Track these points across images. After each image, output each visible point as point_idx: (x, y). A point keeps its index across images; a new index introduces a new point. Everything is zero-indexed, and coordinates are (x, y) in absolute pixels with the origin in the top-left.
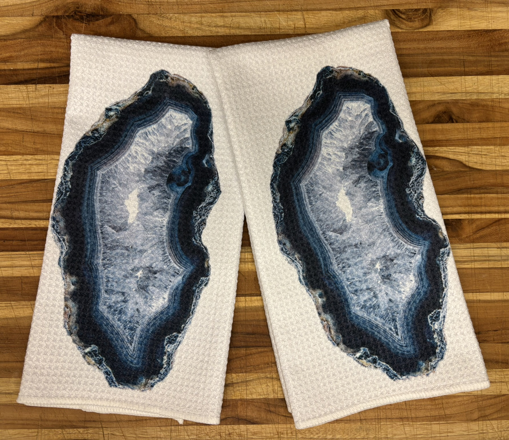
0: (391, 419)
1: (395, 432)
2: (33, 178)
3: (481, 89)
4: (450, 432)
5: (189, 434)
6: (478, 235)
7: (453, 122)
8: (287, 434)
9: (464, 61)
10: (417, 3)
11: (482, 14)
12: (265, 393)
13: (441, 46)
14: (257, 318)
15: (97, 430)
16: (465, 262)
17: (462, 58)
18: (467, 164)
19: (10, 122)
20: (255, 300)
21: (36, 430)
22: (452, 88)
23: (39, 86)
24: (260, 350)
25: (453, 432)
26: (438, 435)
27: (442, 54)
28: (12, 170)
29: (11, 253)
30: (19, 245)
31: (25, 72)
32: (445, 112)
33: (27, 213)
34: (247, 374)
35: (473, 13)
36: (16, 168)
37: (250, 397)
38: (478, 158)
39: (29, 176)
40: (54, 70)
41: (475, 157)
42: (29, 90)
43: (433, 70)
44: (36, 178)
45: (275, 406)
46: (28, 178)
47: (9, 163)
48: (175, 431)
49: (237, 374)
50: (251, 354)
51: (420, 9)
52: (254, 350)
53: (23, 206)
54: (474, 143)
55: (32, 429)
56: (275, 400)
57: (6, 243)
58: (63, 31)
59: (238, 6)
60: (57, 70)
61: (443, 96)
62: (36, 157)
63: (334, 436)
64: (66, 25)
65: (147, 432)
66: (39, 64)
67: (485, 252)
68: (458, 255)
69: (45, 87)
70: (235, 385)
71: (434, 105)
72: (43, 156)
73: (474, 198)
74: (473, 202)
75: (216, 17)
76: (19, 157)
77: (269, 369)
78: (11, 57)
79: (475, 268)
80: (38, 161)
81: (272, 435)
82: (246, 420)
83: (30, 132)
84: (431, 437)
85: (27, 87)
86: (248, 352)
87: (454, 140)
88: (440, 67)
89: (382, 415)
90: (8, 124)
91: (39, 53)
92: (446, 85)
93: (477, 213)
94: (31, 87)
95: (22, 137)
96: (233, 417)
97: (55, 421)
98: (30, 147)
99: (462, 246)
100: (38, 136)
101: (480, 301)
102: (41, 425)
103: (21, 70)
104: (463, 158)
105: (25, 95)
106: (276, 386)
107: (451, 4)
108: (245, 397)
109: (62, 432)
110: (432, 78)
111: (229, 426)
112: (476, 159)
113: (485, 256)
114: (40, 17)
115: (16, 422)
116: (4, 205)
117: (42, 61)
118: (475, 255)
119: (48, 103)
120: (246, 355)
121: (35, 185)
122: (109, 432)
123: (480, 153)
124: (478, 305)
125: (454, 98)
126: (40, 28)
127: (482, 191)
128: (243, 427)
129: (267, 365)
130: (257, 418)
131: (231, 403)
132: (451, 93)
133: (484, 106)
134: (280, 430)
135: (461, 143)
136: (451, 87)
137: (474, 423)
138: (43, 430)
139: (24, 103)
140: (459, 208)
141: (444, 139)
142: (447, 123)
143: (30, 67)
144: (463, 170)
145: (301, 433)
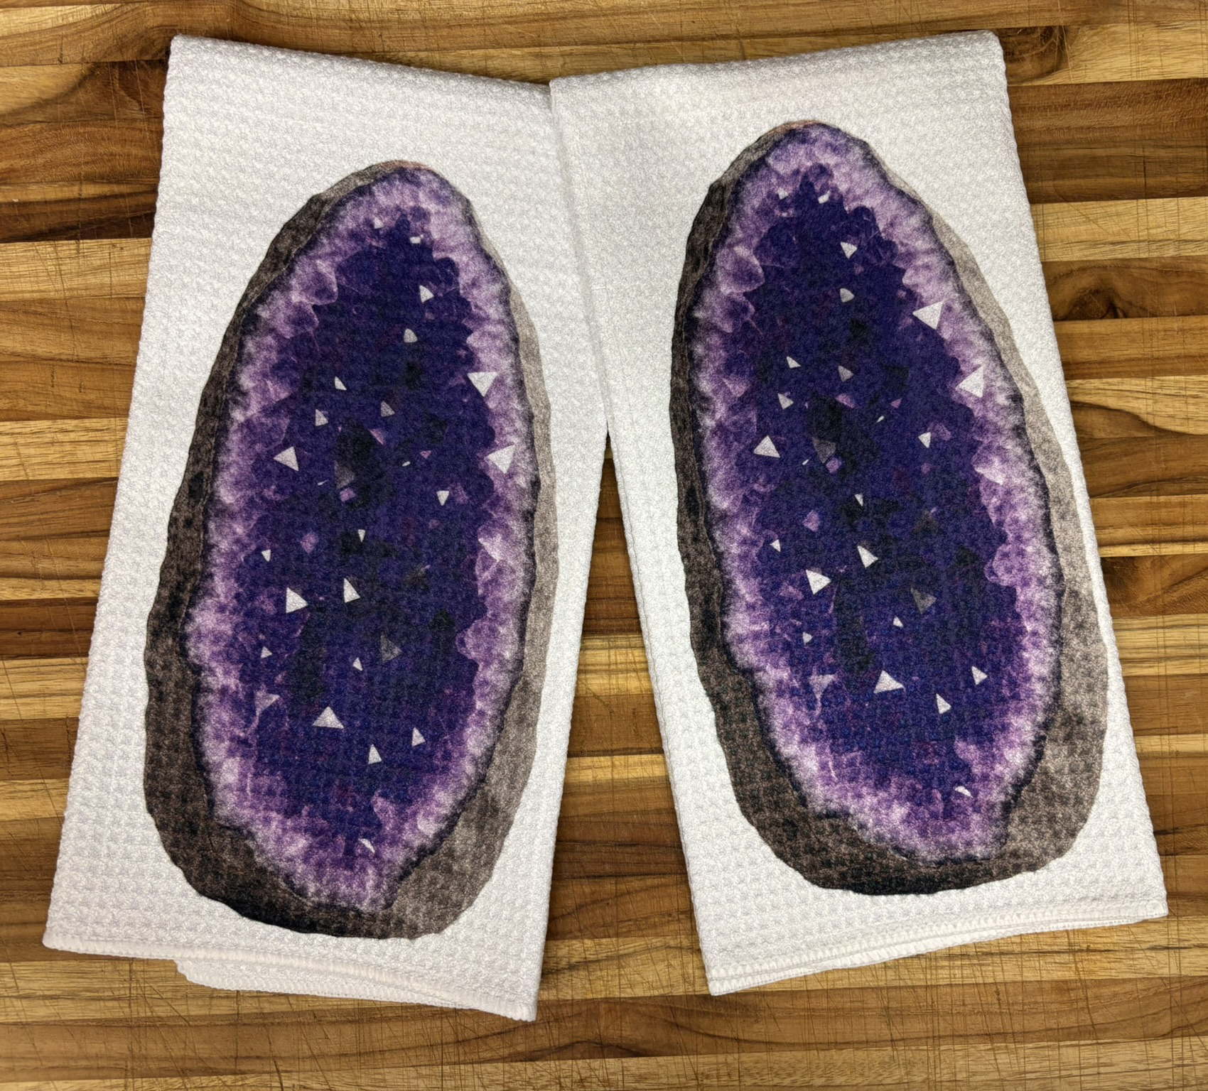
0: (964, 1037)
1: (973, 1068)
2: (81, 476)
3: (1186, 231)
4: (1105, 1065)
5: (486, 1082)
6: (1175, 596)
7: (1116, 316)
8: (718, 1077)
9: (1145, 161)
10: (1029, 12)
11: (1190, 37)
12: (665, 984)
13: (1086, 123)
14: (641, 806)
15: (267, 1077)
16: (1142, 661)
17: (1139, 152)
18: (1150, 420)
19: (19, 338)
20: (635, 764)
21: (122, 1081)
22: (1116, 229)
23: (86, 244)
24: (650, 881)
25: (1111, 1065)
26: (1076, 1072)
27: (1090, 143)
28: (29, 457)
29: (37, 661)
30: (57, 643)
31: (48, 209)
32: (1097, 291)
33: (72, 563)
34: (621, 940)
35: (1168, 36)
36: (39, 451)
37: (628, 993)
38: (1177, 404)
39: (72, 473)
40: (121, 202)
41: (1169, 401)
42: (61, 255)
43: (1067, 184)
44: (89, 475)
45: (689, 1013)
46: (70, 476)
47: (21, 440)
48: (452, 1076)
49: (597, 941)
50: (629, 893)
51: (1035, 28)
52: (636, 883)
53: (61, 547)
54: (1168, 367)
55: (110, 1078)
56: (689, 998)
57: (26, 637)
58: (139, 102)
59: (578, 29)
60: (129, 201)
61: (1092, 251)
62: (88, 423)
63: (830, 1078)
64: (146, 84)
65: (384, 1080)
66: (84, 187)
67: (1192, 635)
68: (1127, 644)
69: (100, 246)
70: (592, 967)
71: (1069, 274)
72: (105, 421)
73: (1166, 505)
74: (1163, 514)
75: (523, 57)
76: (43, 424)
77: (672, 927)
78: (12, 170)
79: (1166, 676)
80: (91, 434)
81: (683, 1080)
82: (619, 1047)
83: (68, 360)
84: (1060, 1077)
85: (55, 247)
86: (622, 887)
87: (1119, 362)
88: (1086, 177)
89: (943, 1027)
90: (13, 341)
91: (82, 160)
92: (1100, 222)
93: (1173, 541)
94: (66, 247)
95: (48, 374)
96: (589, 1042)
97: (166, 1059)
98: (71, 400)
99: (1136, 623)
100: (90, 370)
101: (1178, 755)
102: (133, 1069)
103: (38, 203)
104: (1140, 406)
105: (51, 268)
106: (690, 965)
107: (1114, 14)
108: (617, 994)
109: (184, 1084)
110: (1065, 204)
111: (580, 1062)
112: (1174, 407)
113: (1192, 646)
114: (78, 67)
115: (72, 1063)
116: (15, 546)
117: (91, 179)
118: (1168, 643)
119: (111, 285)
120: (618, 895)
121: (88, 493)
122: (296, 1083)
123: (1183, 392)
124: (1174, 763)
125: (1120, 256)
126: (81, 96)
127: (1186, 486)
128: (613, 1064)
129: (667, 918)
130: (646, 1042)
131: (584, 1008)
132: (1113, 243)
133: (1192, 274)
134: (701, 1069)
135: (1136, 369)
136: (1112, 228)
137: (1161, 1042)
138: (138, 1082)
139: (51, 289)
140: (1130, 529)
141: (1094, 358)
142: (1102, 318)
143: (60, 195)
144: (1140, 435)
145: (751, 1075)
